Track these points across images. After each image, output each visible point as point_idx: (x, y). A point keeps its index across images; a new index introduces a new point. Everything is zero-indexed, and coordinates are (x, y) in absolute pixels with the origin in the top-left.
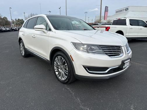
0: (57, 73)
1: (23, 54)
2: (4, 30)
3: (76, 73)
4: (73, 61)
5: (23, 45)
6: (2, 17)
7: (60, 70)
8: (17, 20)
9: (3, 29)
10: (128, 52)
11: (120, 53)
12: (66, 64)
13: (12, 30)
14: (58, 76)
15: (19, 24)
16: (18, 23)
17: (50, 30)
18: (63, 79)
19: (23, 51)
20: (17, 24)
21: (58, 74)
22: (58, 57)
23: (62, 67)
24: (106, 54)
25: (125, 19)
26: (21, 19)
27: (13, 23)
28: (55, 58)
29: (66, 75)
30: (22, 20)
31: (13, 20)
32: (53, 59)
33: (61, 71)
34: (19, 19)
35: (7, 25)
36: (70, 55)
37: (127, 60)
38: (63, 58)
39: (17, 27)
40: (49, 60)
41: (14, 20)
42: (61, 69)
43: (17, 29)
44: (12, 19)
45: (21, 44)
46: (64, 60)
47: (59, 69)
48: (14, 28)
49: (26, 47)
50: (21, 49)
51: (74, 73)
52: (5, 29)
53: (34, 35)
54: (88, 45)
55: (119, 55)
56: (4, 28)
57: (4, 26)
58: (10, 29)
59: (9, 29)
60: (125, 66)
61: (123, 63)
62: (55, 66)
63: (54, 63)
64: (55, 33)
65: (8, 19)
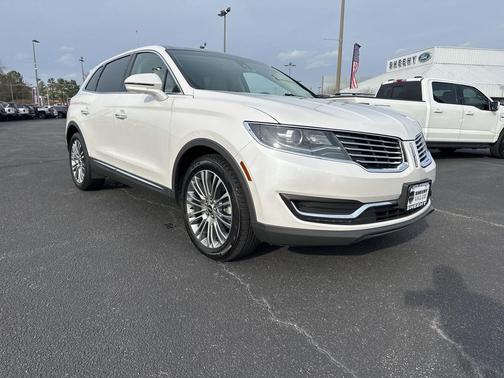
0: (195, 228)
1: (80, 180)
2: (10, 115)
3: (259, 220)
4: (250, 179)
5: (83, 149)
6: (6, 72)
7: (204, 216)
8: (56, 81)
9: (6, 109)
10: (424, 163)
11: (398, 160)
12: (227, 194)
13: (39, 115)
14: (198, 237)
15: (61, 96)
16: (60, 92)
17: (177, 90)
18: (216, 245)
19: (80, 170)
20: (53, 97)
21: (200, 230)
22: (202, 172)
23: (213, 206)
24: (354, 159)
25: (419, 79)
26: (69, 80)
27: (42, 91)
28: (191, 177)
29: (226, 229)
30: (74, 82)
31: (42, 83)
32: (184, 183)
33: (209, 219)
34: (61, 81)
35: (20, 98)
36: (242, 163)
37: (419, 183)
38: (216, 175)
39: (56, 105)
40: (171, 187)
41: (46, 83)
42: (210, 212)
43: (55, 113)
44: (38, 80)
45: (74, 145)
46: (220, 181)
47: (201, 214)
48: (46, 110)
49: (92, 154)
50: (73, 163)
51: (252, 221)
52: (12, 112)
53: (122, 111)
54: (299, 130)
55: (395, 166)
56: (11, 106)
57: (9, 100)
58: (30, 111)
59: (27, 112)
60: (414, 202)
61: (407, 192)
62: (189, 207)
63: (185, 195)
64: (193, 98)
65: (24, 80)
